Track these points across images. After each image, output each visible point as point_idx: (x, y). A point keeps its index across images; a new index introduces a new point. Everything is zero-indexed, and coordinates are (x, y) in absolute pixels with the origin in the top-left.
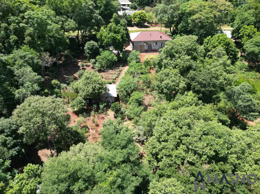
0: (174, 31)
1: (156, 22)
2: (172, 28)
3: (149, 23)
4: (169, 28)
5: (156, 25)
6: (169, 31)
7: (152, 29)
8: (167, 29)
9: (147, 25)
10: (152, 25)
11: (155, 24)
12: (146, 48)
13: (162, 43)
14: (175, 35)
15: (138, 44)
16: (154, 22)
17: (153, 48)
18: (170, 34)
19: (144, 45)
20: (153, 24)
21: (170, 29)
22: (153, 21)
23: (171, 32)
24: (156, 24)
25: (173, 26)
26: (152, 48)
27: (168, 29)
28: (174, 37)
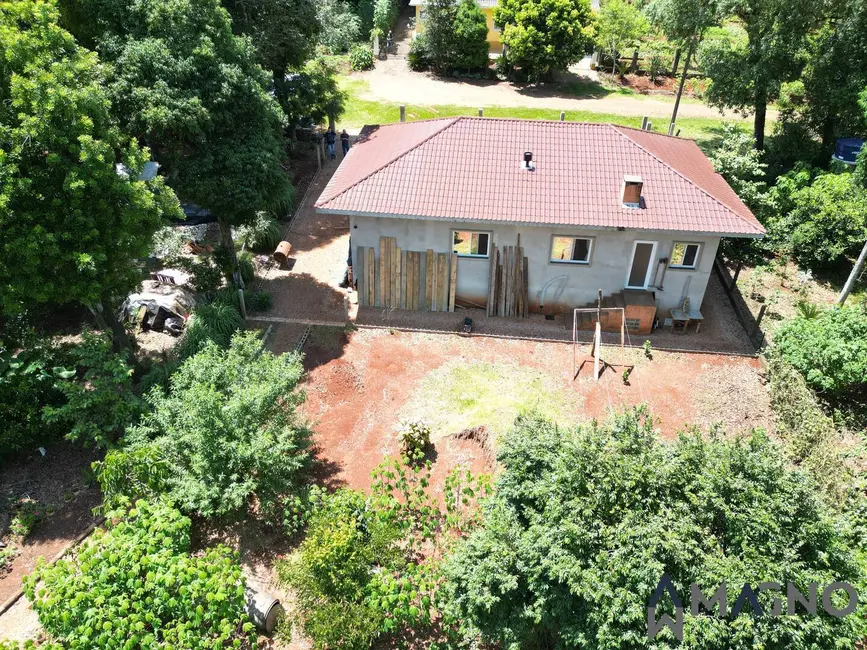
0: (793, 134)
1: (656, 62)
2: (773, 113)
3: (607, 65)
4: (749, 109)
5: (658, 83)
6: (748, 137)
7: (619, 105)
8: (729, 112)
9: (594, 76)
10: (625, 82)
11: (653, 73)
12: (474, 282)
13: (643, 252)
14: (803, 175)
15: (388, 242)
16: (645, 64)
17: (542, 288)
18: (749, 161)
19: (449, 258)
20: (641, 73)
21: (752, 119)
22: (636, 57)
23: (759, 145)
24: (659, 75)
25: (789, 88)
26: (535, 288)
27: (742, 119)
28: (785, 192)
